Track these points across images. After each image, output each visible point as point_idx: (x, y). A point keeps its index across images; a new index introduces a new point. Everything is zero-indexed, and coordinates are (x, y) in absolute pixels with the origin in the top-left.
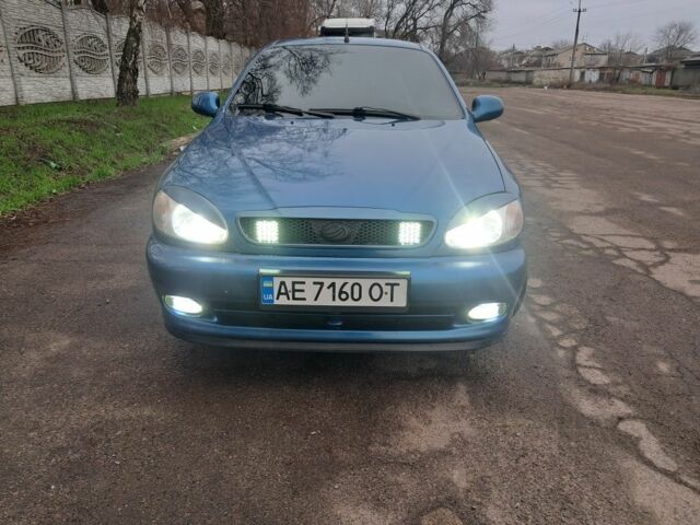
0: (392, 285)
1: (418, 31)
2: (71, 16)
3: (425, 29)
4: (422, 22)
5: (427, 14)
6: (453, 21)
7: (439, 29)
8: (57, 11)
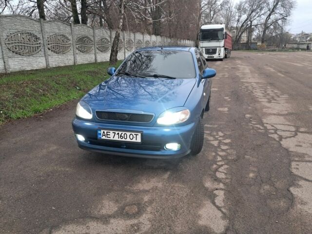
0: (136, 135)
1: (253, 27)
2: (97, 31)
3: (256, 26)
4: (255, 22)
5: (257, 19)
6: (270, 21)
7: (263, 25)
8: (92, 30)
